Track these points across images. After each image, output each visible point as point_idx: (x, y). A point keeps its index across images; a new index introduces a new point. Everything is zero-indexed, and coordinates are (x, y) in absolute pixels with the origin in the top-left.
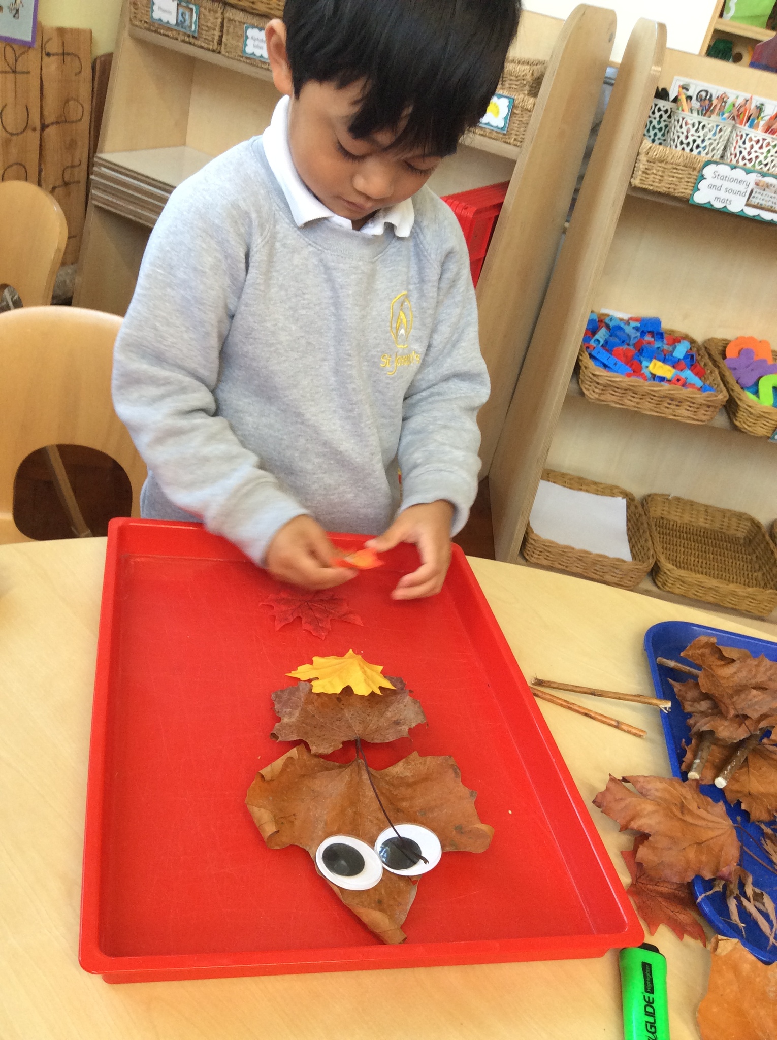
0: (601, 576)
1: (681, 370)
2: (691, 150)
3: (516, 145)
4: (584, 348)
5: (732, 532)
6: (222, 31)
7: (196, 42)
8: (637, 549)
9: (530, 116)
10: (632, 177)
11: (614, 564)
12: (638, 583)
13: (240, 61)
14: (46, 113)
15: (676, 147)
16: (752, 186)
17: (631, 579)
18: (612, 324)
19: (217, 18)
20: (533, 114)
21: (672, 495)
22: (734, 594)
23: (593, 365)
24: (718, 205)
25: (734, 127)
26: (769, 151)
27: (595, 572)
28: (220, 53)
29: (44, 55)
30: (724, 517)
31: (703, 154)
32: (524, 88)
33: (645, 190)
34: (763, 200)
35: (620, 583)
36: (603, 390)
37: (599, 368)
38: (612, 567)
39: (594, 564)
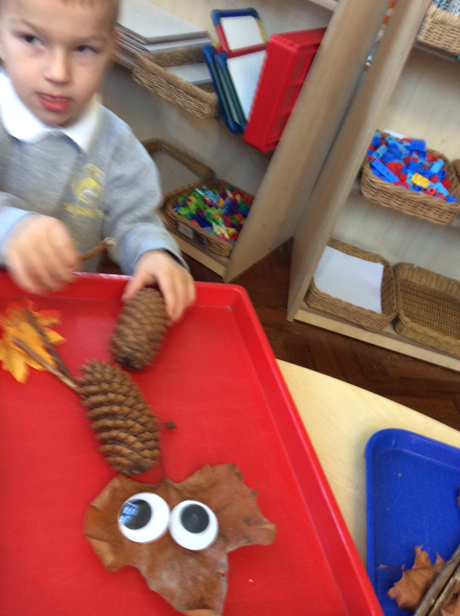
0: (357, 321)
1: (435, 182)
4: (367, 160)
5: (453, 294)
8: (386, 303)
10: (418, 34)
11: (368, 314)
12: (383, 328)
17: (378, 325)
18: (390, 142)
21: (416, 265)
22: (447, 343)
23: (372, 173)
27: (354, 317)
35: (371, 327)
36: (376, 193)
37: (376, 176)
38: (367, 316)
39: (354, 313)
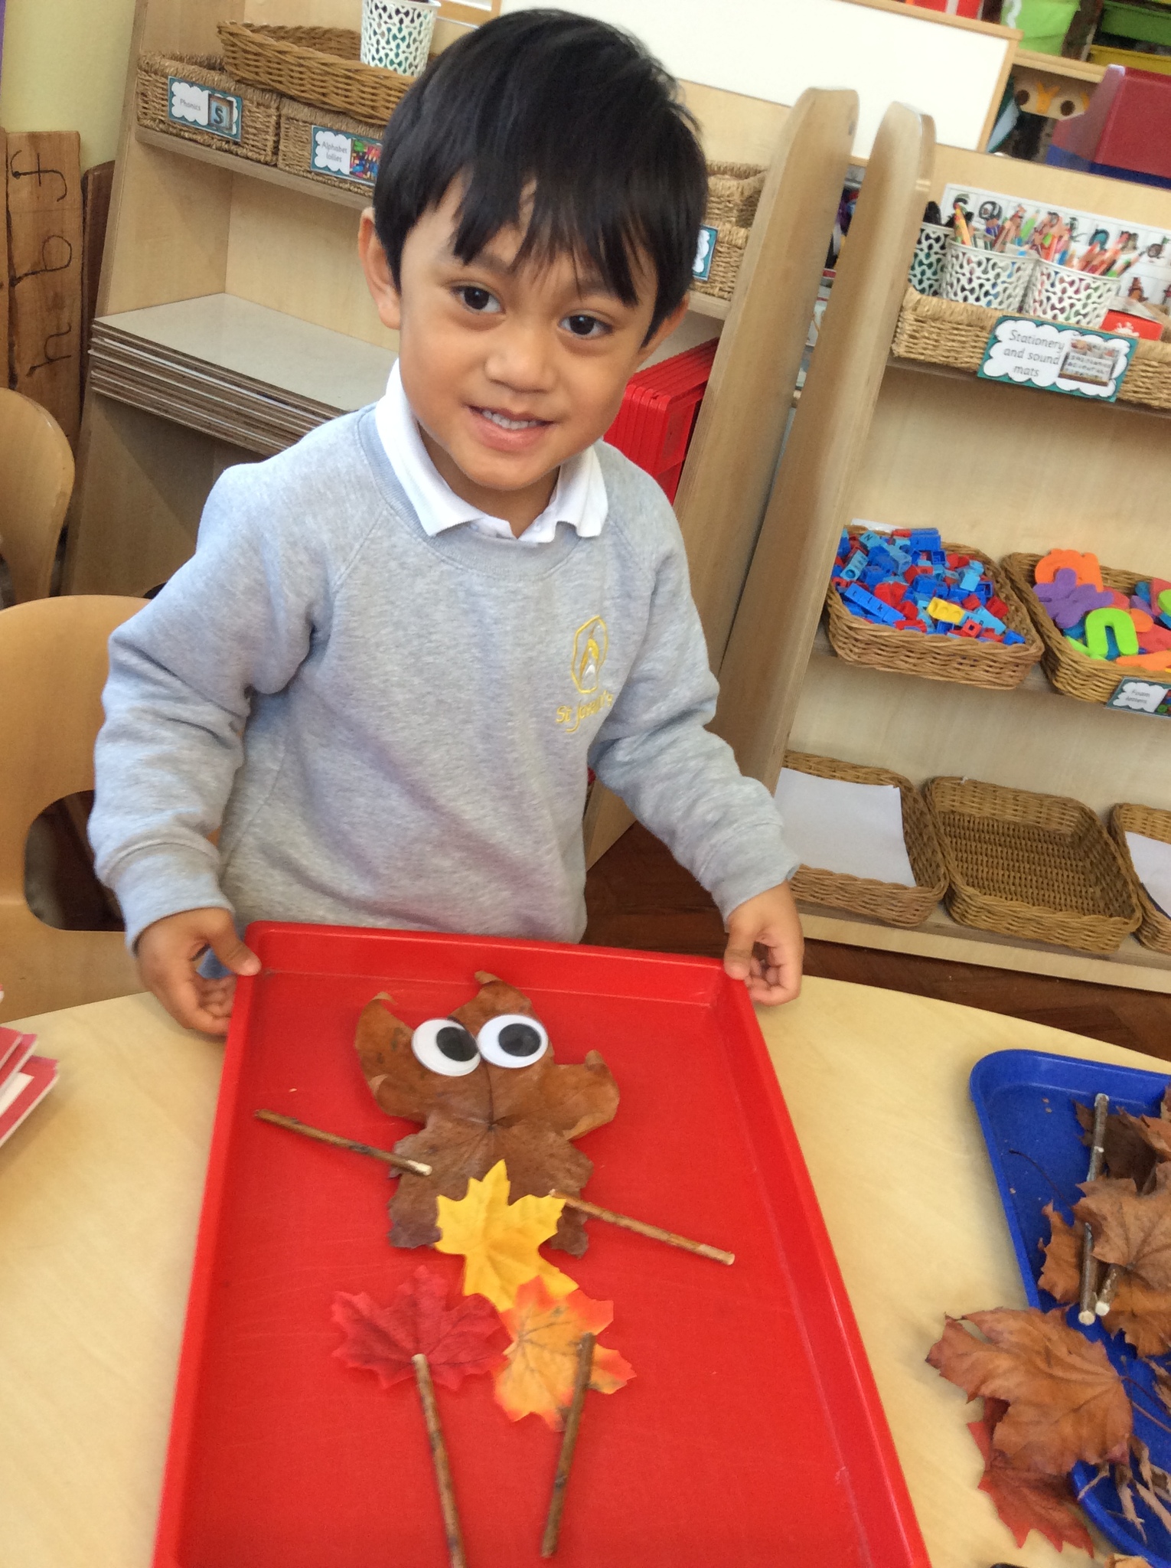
0: (872, 910)
1: (973, 610)
2: (978, 299)
3: (722, 297)
4: (834, 588)
5: (1054, 826)
6: (277, 135)
7: (240, 151)
8: (921, 865)
9: (742, 255)
10: (893, 342)
11: (892, 893)
12: (926, 917)
13: (307, 177)
14: (16, 260)
15: (956, 294)
16: (1067, 348)
17: (916, 912)
18: (870, 544)
19: (269, 116)
20: (747, 252)
21: (966, 778)
22: (1063, 926)
23: (849, 613)
24: (1019, 378)
25: (1037, 263)
26: (1089, 297)
27: (863, 904)
28: (275, 166)
29: (10, 176)
30: (1041, 806)
31: (995, 304)
32: (730, 214)
33: (913, 361)
34: (1084, 367)
35: (900, 919)
36: (864, 649)
37: (856, 617)
38: (888, 897)
39: (862, 893)
